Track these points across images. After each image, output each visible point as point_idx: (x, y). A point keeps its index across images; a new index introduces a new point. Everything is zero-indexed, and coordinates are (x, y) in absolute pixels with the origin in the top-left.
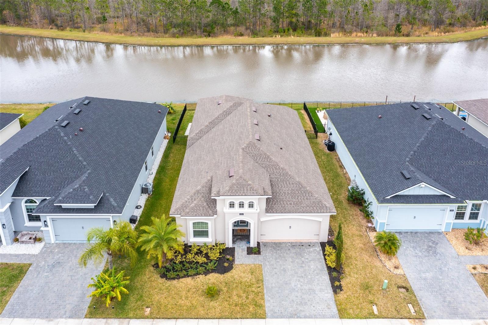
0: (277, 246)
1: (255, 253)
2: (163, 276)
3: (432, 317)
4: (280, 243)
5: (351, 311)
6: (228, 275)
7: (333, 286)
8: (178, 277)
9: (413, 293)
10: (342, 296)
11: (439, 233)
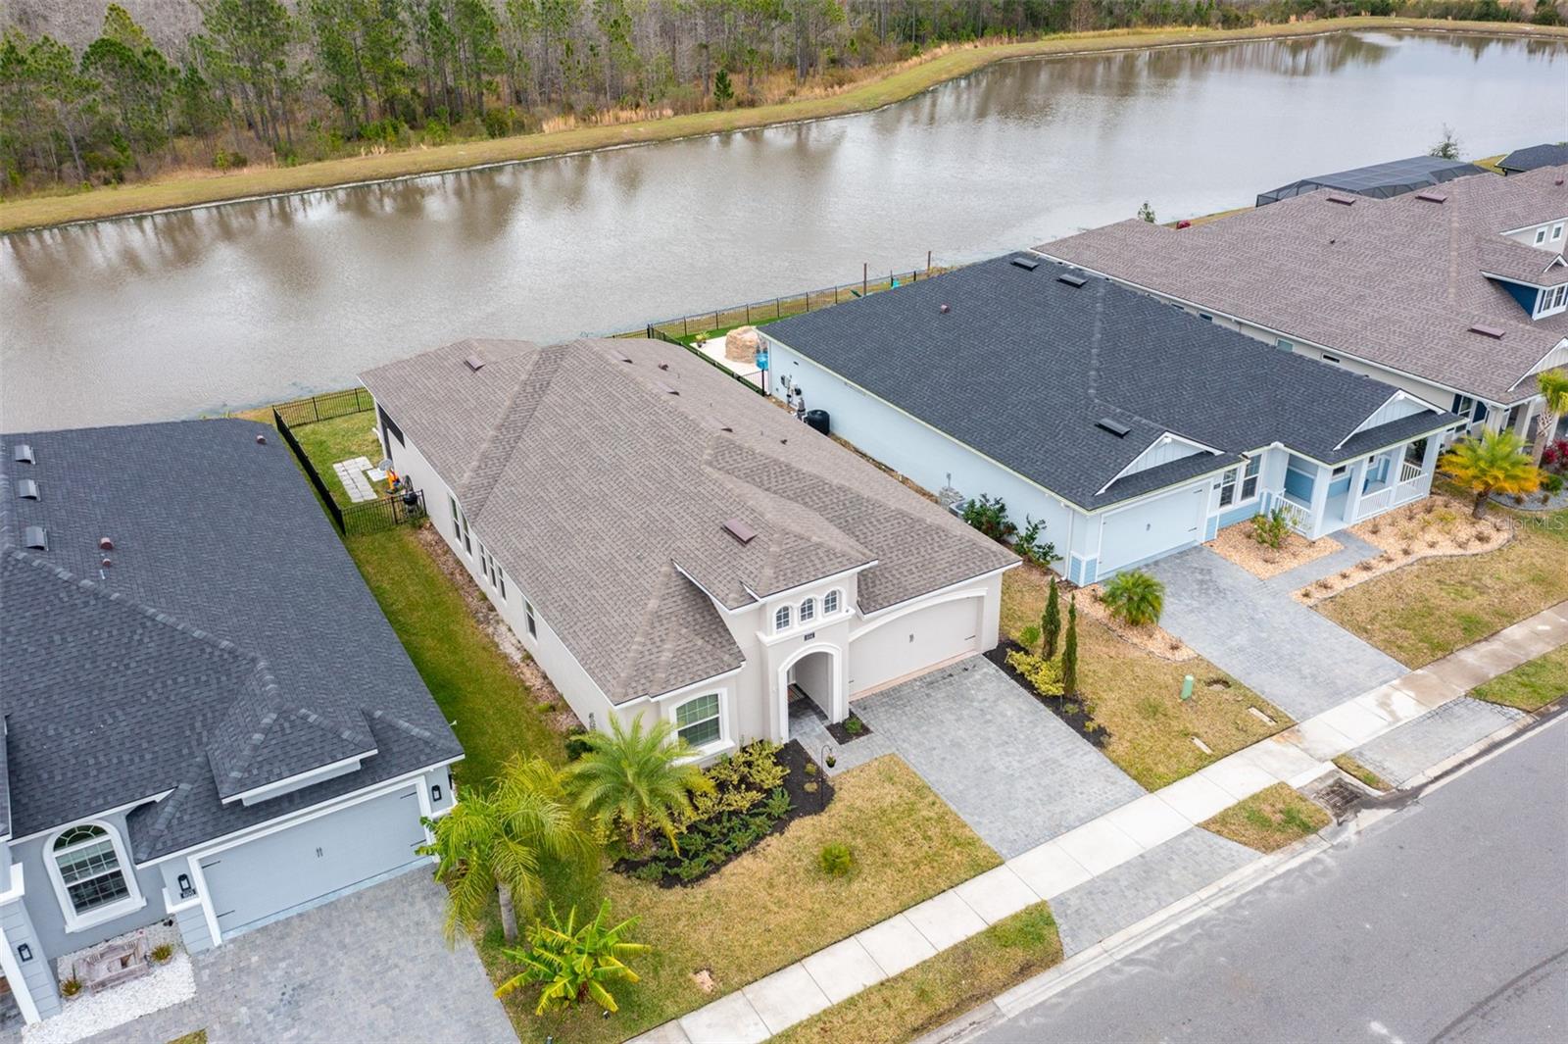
0: (893, 697)
1: (858, 735)
2: (669, 881)
3: (1305, 716)
4: (894, 689)
5: (1161, 769)
6: (836, 808)
7: (1085, 735)
8: (716, 868)
9: (1240, 686)
10: (1119, 747)
11: (1199, 549)
